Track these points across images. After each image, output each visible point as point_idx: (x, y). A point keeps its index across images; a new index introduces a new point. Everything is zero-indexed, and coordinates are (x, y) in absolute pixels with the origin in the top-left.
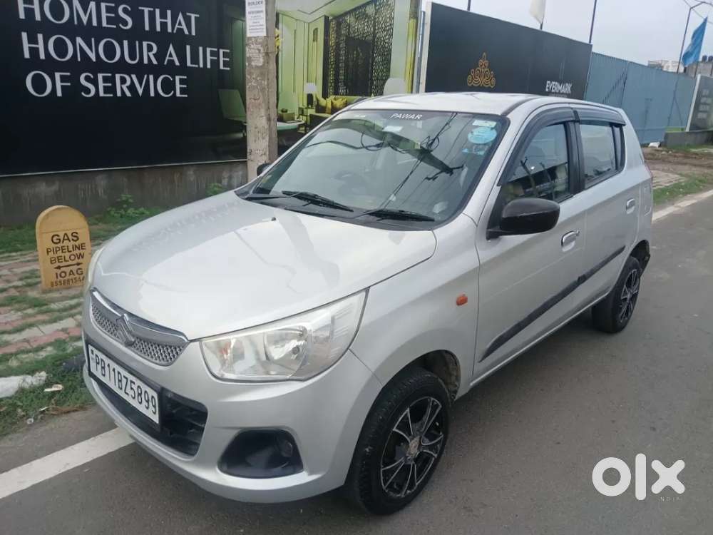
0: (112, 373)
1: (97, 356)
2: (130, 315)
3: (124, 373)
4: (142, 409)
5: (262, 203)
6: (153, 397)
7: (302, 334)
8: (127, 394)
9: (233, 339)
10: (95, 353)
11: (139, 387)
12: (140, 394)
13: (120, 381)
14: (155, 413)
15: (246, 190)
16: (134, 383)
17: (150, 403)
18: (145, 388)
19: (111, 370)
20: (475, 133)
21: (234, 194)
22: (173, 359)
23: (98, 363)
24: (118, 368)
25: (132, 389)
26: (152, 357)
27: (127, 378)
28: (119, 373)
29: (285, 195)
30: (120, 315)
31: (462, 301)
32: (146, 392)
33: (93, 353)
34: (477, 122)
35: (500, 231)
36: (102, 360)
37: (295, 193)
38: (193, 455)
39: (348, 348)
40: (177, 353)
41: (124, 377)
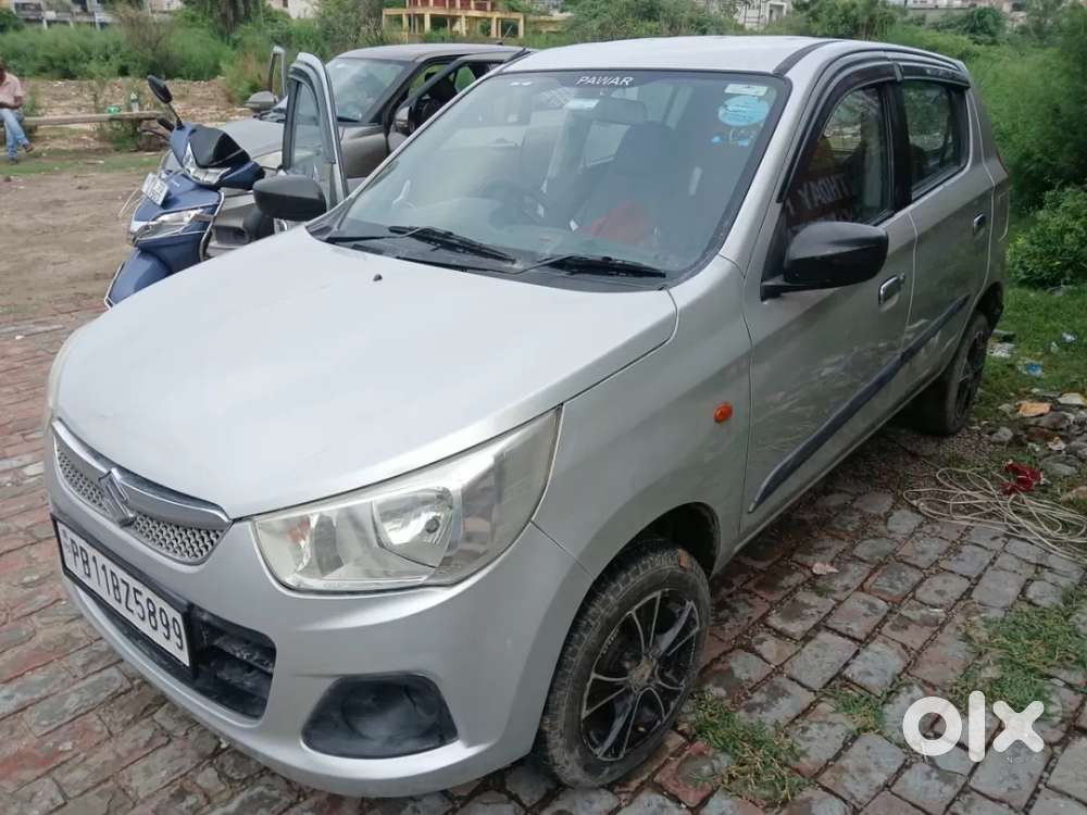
0: (101, 572)
1: (73, 542)
2: (122, 470)
3: (121, 574)
4: (158, 637)
5: (356, 247)
6: (174, 620)
7: (443, 497)
8: (132, 611)
9: (314, 516)
10: (69, 536)
11: (149, 600)
12: (152, 614)
13: (116, 588)
14: (181, 648)
15: (325, 223)
16: (140, 593)
17: (172, 631)
18: (159, 603)
19: (100, 568)
20: (730, 108)
21: (305, 231)
22: (204, 553)
23: (76, 554)
24: (111, 566)
25: (138, 603)
26: (168, 548)
27: (127, 585)
28: (113, 574)
29: (394, 234)
30: (105, 471)
31: (724, 415)
32: (162, 610)
33: (65, 536)
34: (731, 88)
35: (784, 283)
36: (82, 549)
37: (411, 229)
38: (257, 717)
39: (529, 520)
40: (212, 542)
41: (123, 582)
